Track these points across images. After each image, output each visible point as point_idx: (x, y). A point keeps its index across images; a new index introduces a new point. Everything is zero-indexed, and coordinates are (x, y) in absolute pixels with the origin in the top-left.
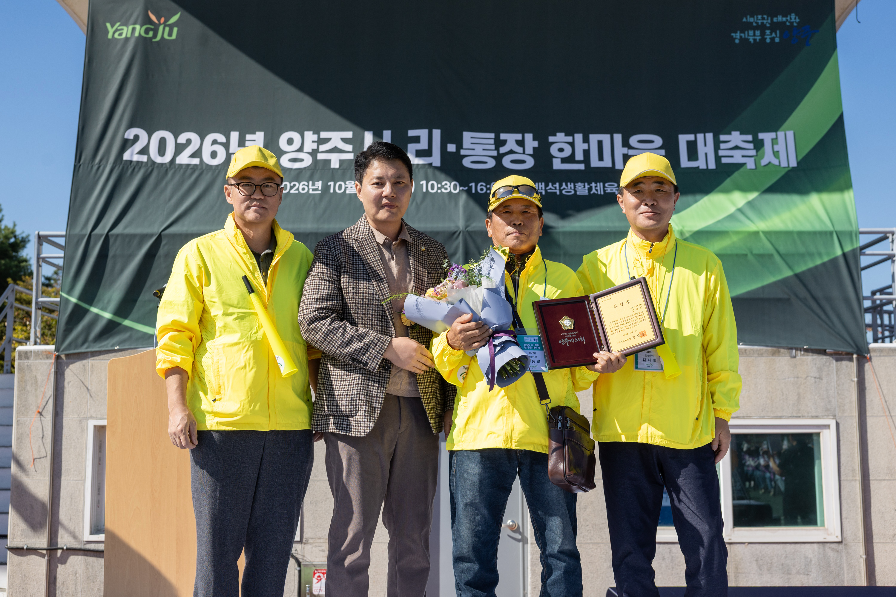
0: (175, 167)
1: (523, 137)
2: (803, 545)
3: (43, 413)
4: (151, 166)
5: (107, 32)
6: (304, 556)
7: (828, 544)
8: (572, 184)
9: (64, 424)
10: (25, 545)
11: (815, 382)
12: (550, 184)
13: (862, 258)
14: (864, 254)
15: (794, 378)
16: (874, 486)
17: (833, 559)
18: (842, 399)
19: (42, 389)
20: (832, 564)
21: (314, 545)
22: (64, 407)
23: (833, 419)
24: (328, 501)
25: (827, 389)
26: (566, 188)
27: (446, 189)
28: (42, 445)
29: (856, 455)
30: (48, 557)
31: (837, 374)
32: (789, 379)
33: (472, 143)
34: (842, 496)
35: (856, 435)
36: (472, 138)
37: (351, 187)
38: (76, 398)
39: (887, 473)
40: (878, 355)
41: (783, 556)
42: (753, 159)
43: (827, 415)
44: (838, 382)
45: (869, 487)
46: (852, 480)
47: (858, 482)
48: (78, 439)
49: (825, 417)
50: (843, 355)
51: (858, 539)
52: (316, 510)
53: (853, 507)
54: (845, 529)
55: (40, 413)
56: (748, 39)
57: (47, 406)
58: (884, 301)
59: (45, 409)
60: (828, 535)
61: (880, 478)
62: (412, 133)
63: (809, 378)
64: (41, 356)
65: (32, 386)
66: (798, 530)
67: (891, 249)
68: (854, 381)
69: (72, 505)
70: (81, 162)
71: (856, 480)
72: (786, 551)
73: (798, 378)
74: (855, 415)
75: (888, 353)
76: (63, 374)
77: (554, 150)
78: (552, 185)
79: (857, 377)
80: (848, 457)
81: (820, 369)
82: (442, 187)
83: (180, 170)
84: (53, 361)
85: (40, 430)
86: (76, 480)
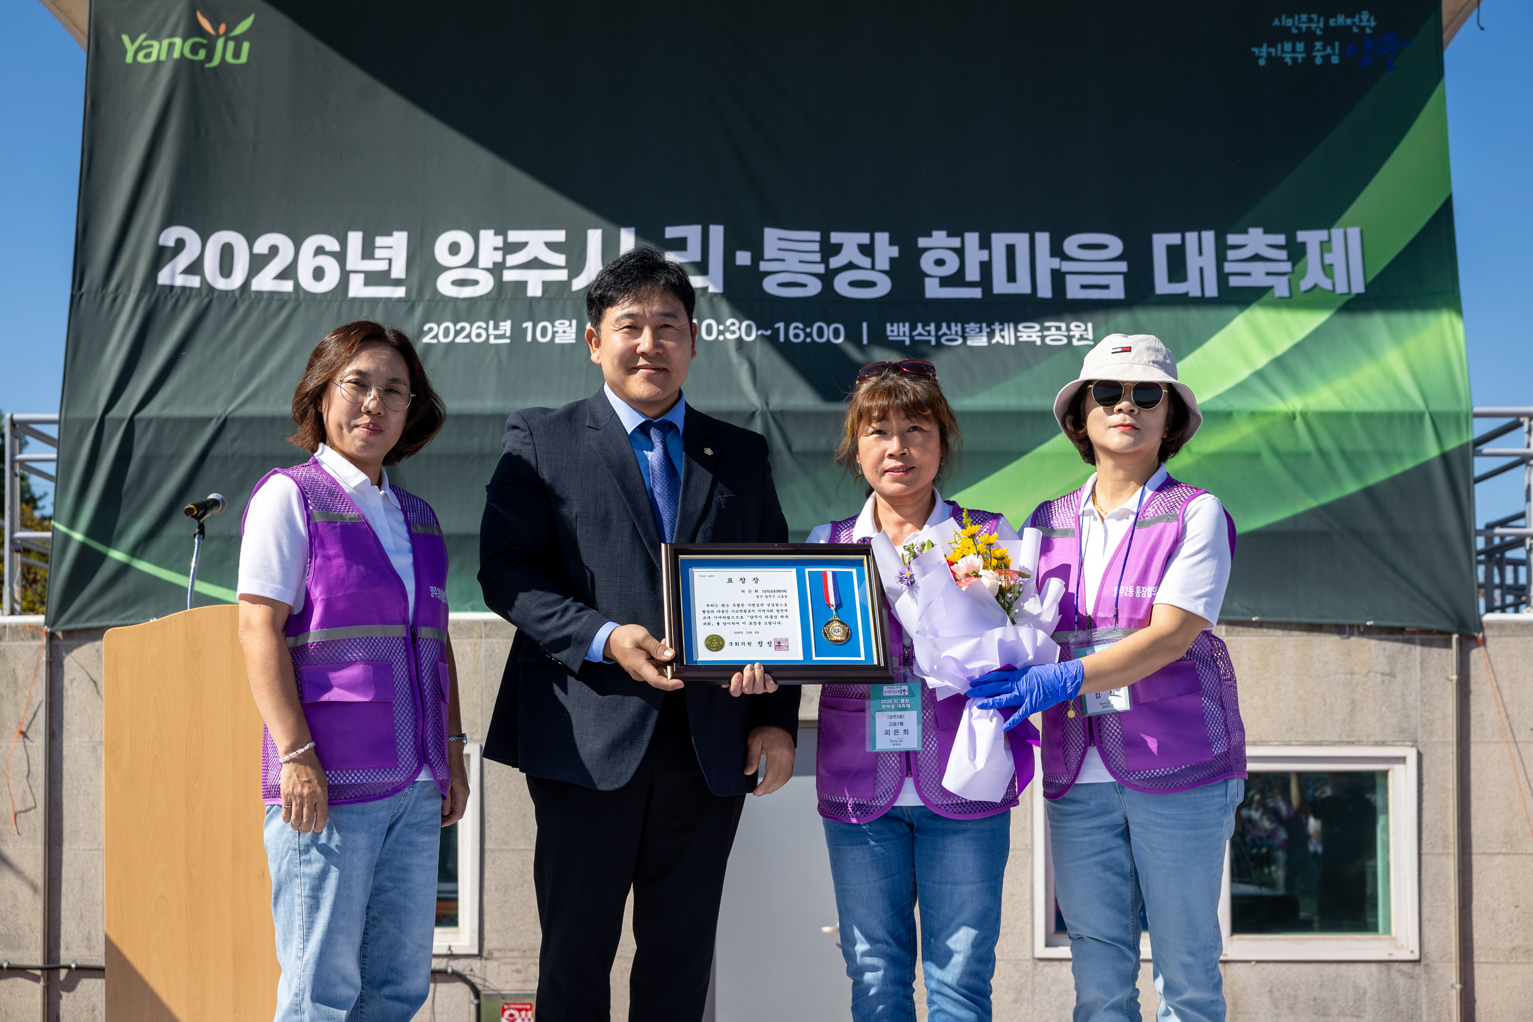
0: (250, 297)
1: (872, 239)
2: (1352, 966)
3: (28, 734)
4: (207, 295)
5: (125, 52)
6: (485, 980)
7: (1396, 965)
8: (959, 325)
9: (65, 753)
10: (6, 960)
11: (1383, 681)
12: (920, 325)
13: (1477, 461)
14: (1480, 454)
15: (1346, 674)
16: (1478, 863)
17: (1404, 990)
18: (1430, 712)
19: (27, 692)
20: (1402, 999)
21: (503, 961)
22: (65, 723)
23: (1412, 746)
24: (526, 886)
25: (1403, 695)
26: (948, 332)
27: (734, 332)
28: (28, 790)
29: (1451, 810)
30: (44, 981)
31: (1422, 668)
32: (1337, 676)
33: (780, 249)
34: (1424, 882)
35: (1451, 775)
36: (780, 239)
37: (564, 332)
38: (85, 707)
39: (1504, 842)
40: (1497, 634)
41: (1318, 984)
42: (1285, 279)
43: (1401, 739)
44: (1424, 682)
45: (1470, 865)
46: (1442, 854)
47: (1451, 857)
48: (91, 779)
49: (1398, 743)
50: (1434, 634)
51: (1449, 956)
52: (506, 902)
53: (1443, 901)
54: (1426, 939)
55: (24, 734)
56: (1283, 59)
57: (35, 721)
58: (1508, 539)
59: (32, 726)
60: (1397, 948)
61: (1492, 851)
62: (671, 232)
63: (1373, 674)
64: (22, 635)
65: (7, 686)
66: (1343, 939)
67: (1526, 444)
68: (1452, 680)
69: (83, 893)
70: (83, 290)
71: (1448, 854)
72: (1321, 976)
73: (1352, 673)
74: (1451, 740)
75: (1514, 631)
76: (61, 666)
77: (927, 263)
78: (923, 328)
79: (1457, 674)
80: (1437, 814)
81: (1392, 660)
82: (727, 329)
83: (259, 303)
84: (44, 641)
85: (25, 763)
86: (90, 850)
